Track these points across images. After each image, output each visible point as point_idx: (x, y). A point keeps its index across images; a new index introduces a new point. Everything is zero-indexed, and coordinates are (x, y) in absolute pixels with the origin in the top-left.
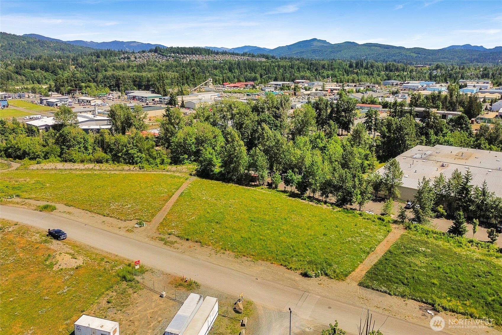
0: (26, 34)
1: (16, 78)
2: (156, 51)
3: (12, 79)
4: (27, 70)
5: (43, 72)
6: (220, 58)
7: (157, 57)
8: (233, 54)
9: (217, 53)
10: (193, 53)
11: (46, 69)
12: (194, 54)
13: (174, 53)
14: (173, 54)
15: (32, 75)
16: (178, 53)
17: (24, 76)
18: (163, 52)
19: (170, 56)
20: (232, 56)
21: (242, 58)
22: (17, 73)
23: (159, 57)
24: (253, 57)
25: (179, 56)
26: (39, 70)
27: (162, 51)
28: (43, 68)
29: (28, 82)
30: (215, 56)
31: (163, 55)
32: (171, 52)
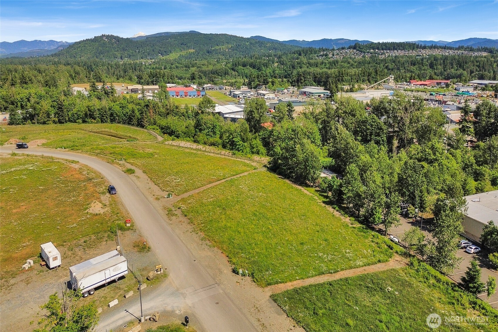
0: (252, 37)
1: (231, 73)
2: (354, 48)
3: (228, 74)
4: (240, 67)
5: (251, 69)
6: (426, 53)
7: (354, 54)
8: (445, 48)
9: (424, 48)
10: (394, 49)
11: (253, 66)
12: (396, 49)
13: (373, 49)
14: (372, 51)
15: (243, 71)
16: (378, 49)
17: (237, 72)
18: (362, 49)
19: (368, 53)
20: (443, 50)
21: (456, 52)
22: (233, 69)
23: (357, 54)
24: (471, 51)
25: (379, 51)
26: (248, 67)
27: (361, 47)
28: (251, 66)
29: (239, 77)
30: (420, 51)
31: (361, 52)
32: (371, 48)
